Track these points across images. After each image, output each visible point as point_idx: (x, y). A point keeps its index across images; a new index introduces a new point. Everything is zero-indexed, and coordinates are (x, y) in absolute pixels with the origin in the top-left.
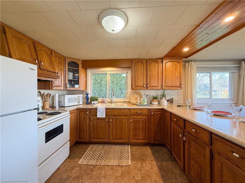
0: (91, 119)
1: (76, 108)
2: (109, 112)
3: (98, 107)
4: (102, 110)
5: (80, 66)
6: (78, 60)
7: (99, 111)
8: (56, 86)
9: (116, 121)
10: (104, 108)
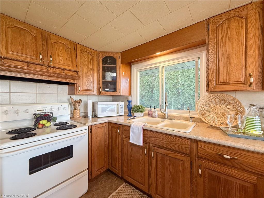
0: (124, 142)
1: (107, 121)
2: (150, 136)
3: (132, 125)
4: (137, 131)
5: (119, 61)
6: (115, 54)
7: (132, 132)
8: (83, 90)
9: (163, 159)
10: (141, 127)
